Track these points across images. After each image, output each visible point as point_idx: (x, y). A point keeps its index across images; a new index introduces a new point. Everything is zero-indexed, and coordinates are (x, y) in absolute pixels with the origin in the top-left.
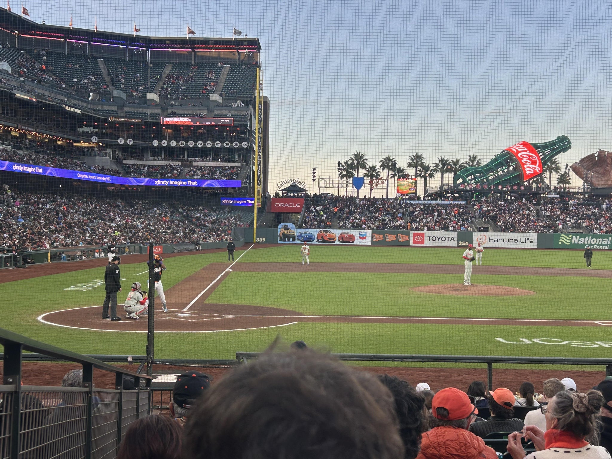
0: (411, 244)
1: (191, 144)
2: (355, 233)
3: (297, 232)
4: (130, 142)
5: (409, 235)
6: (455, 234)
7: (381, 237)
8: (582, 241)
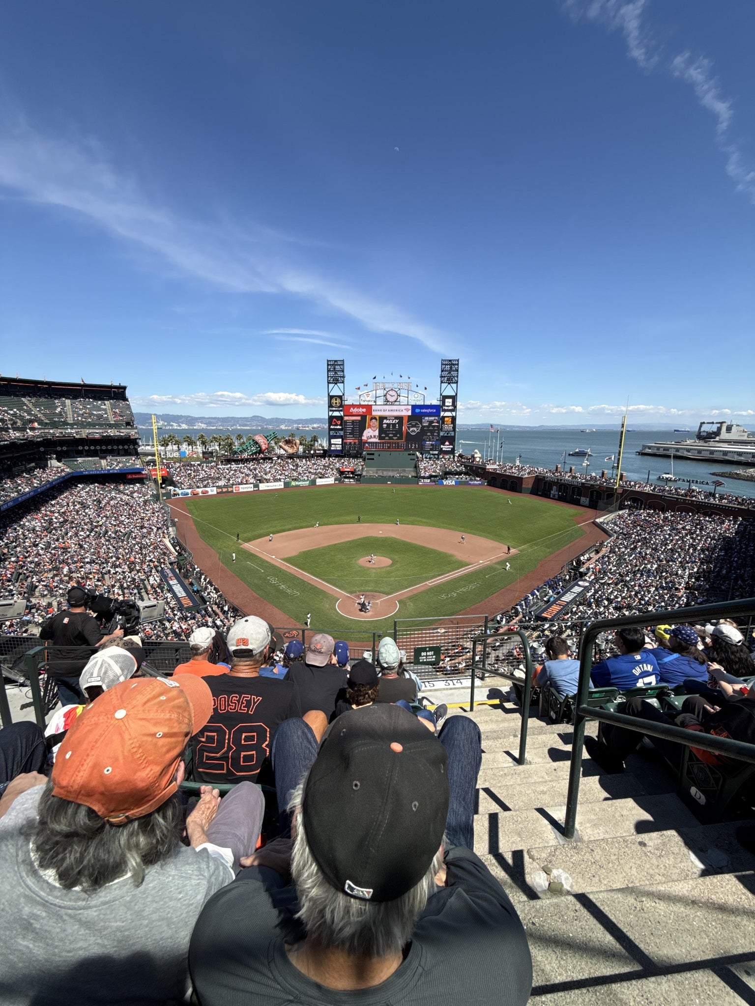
0: (234, 491)
1: (104, 448)
2: (209, 489)
3: (180, 492)
4: (65, 448)
5: (232, 487)
6: (252, 485)
7: (221, 490)
8: (299, 483)
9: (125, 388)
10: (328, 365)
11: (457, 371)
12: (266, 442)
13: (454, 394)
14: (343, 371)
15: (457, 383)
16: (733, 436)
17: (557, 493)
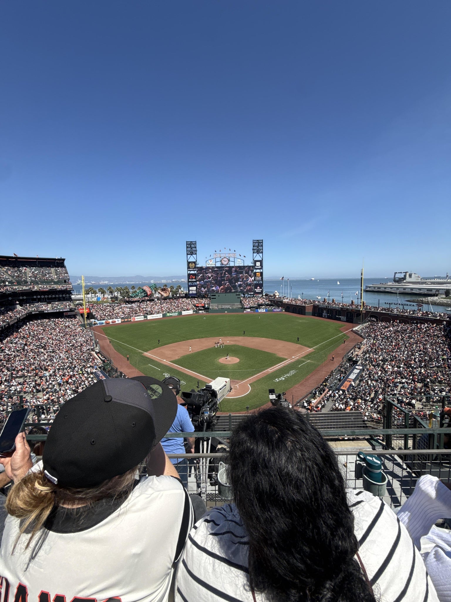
0: (132, 321)
1: (50, 296)
2: (116, 320)
3: (98, 322)
4: (25, 297)
5: (131, 318)
6: (143, 317)
7: (123, 320)
8: (172, 314)
9: (64, 260)
10: (187, 244)
11: (262, 246)
12: (150, 290)
13: (261, 259)
14: (196, 248)
15: (262, 253)
16: (413, 279)
17: (326, 314)
